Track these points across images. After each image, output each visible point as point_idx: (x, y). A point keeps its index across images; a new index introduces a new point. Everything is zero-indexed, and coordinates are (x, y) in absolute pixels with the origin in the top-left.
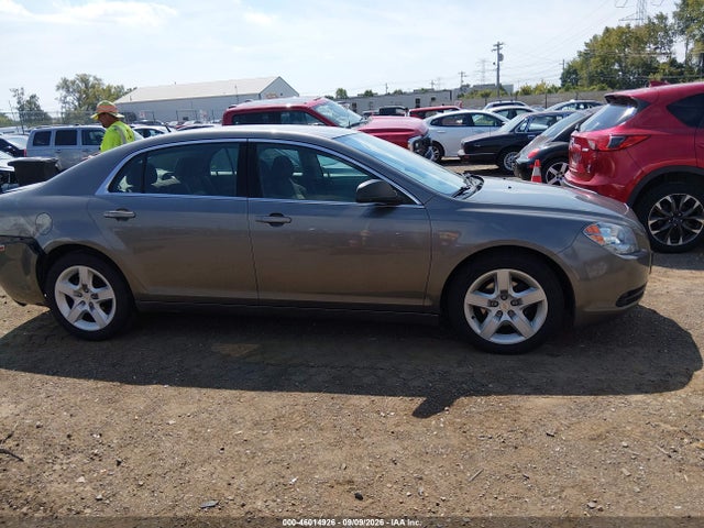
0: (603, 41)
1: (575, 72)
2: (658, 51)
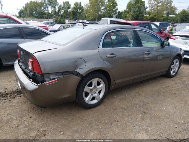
0: (30, 4)
1: (23, 12)
2: (45, 9)
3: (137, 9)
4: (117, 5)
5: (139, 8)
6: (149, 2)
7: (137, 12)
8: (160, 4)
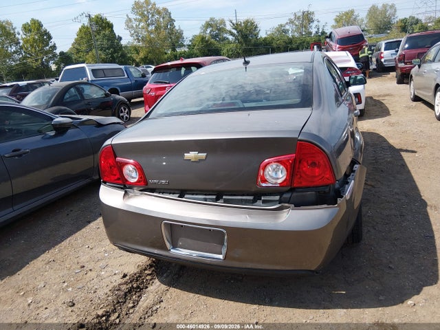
3: (105, 41)
4: (50, 37)
5: (108, 40)
6: (128, 25)
7: (108, 49)
8: (152, 28)
